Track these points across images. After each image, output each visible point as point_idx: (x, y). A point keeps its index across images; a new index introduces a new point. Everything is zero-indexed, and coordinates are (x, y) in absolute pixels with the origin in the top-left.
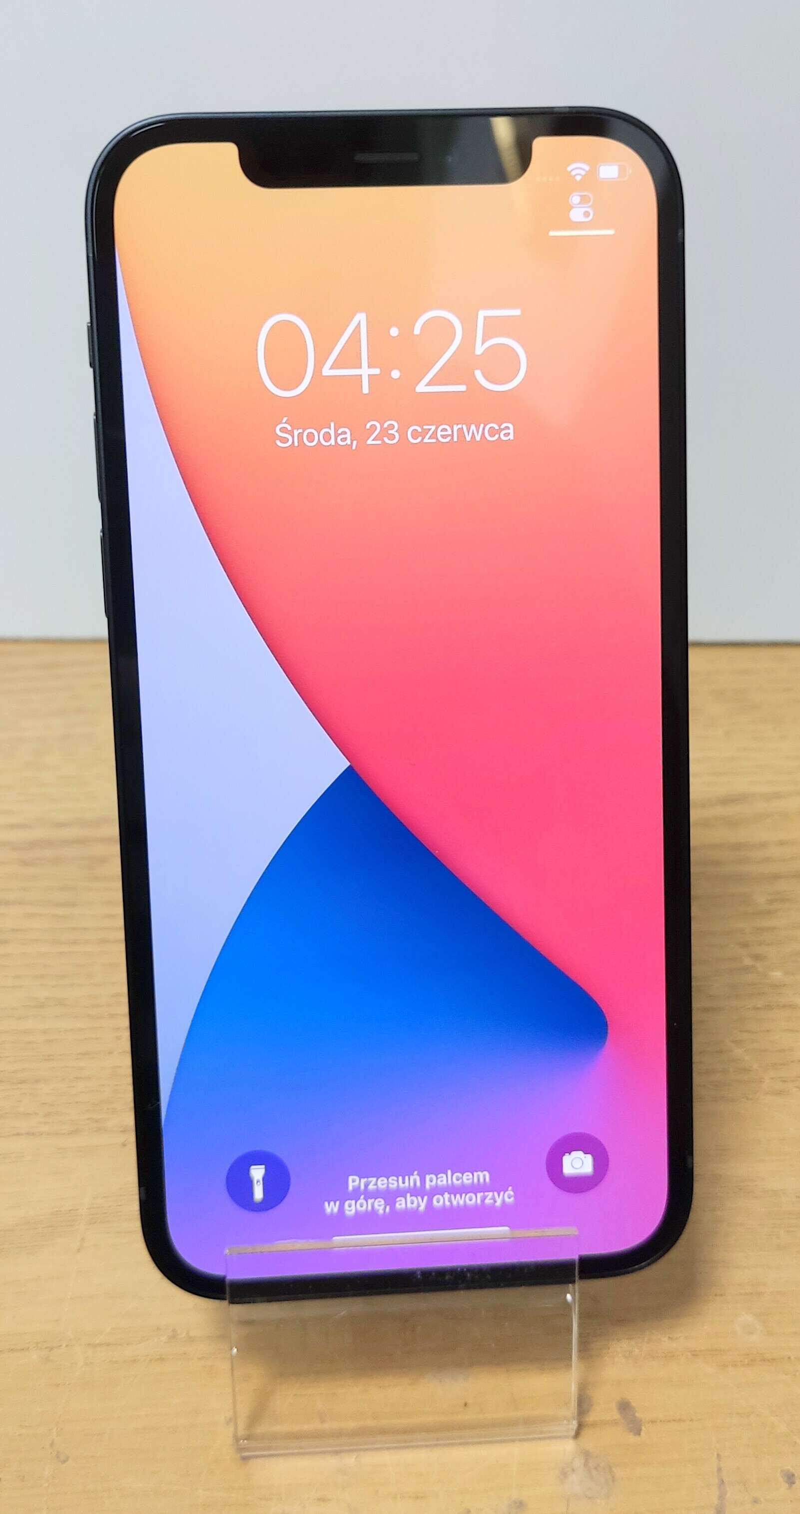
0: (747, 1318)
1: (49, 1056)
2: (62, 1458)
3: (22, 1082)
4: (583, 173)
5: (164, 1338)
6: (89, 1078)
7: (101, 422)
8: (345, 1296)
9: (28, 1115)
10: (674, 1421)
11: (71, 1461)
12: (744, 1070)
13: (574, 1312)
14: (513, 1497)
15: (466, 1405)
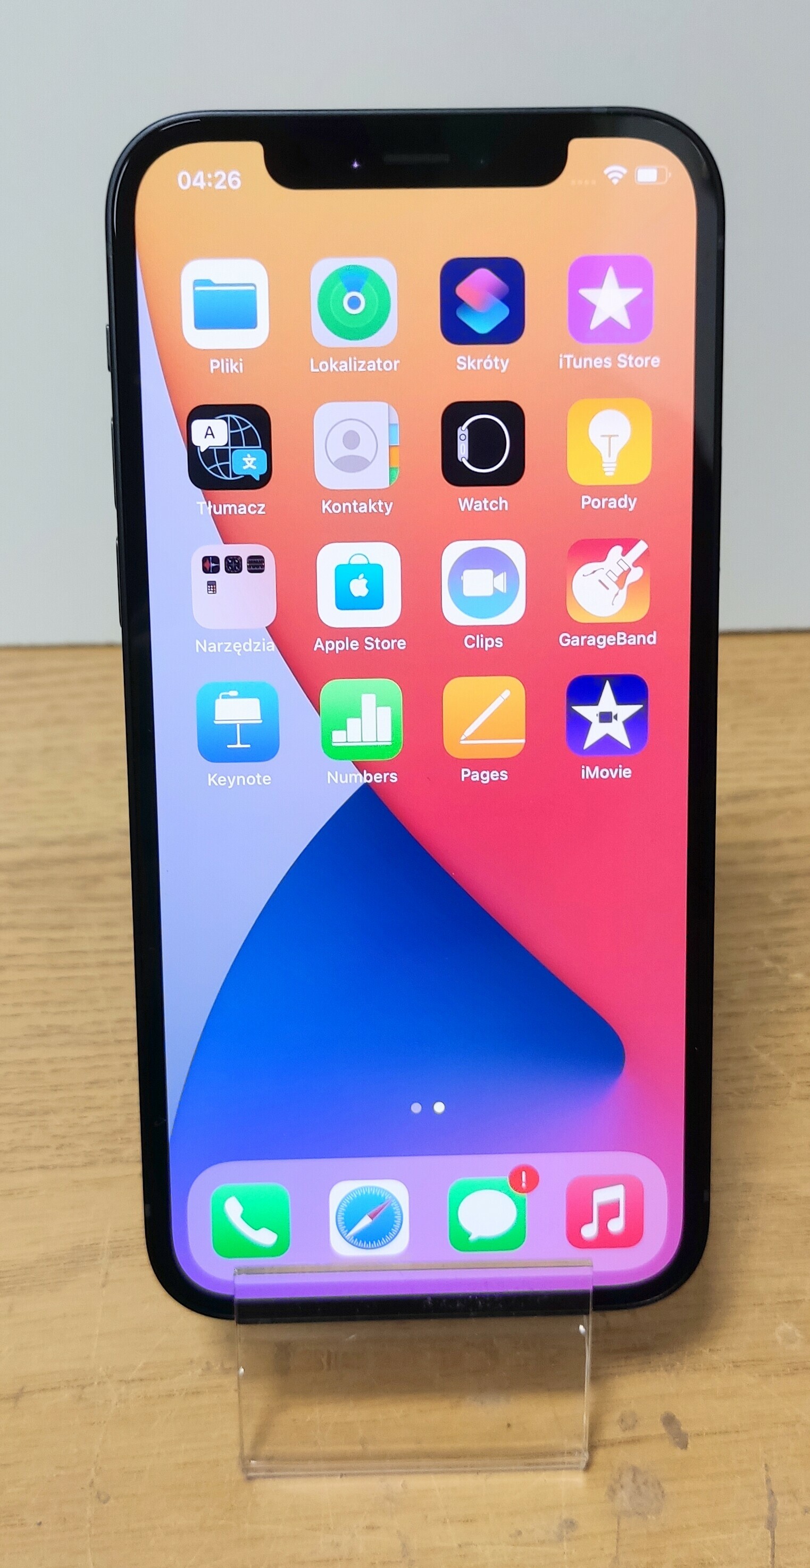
0: (787, 1327)
1: (56, 1086)
2: (103, 1497)
3: (31, 1114)
4: (620, 176)
5: (199, 1371)
6: (99, 1108)
7: (118, 428)
8: (354, 1320)
9: (38, 1148)
10: (720, 1433)
11: (112, 1501)
12: (771, 1076)
13: (586, 1344)
14: (564, 1517)
15: (509, 1425)
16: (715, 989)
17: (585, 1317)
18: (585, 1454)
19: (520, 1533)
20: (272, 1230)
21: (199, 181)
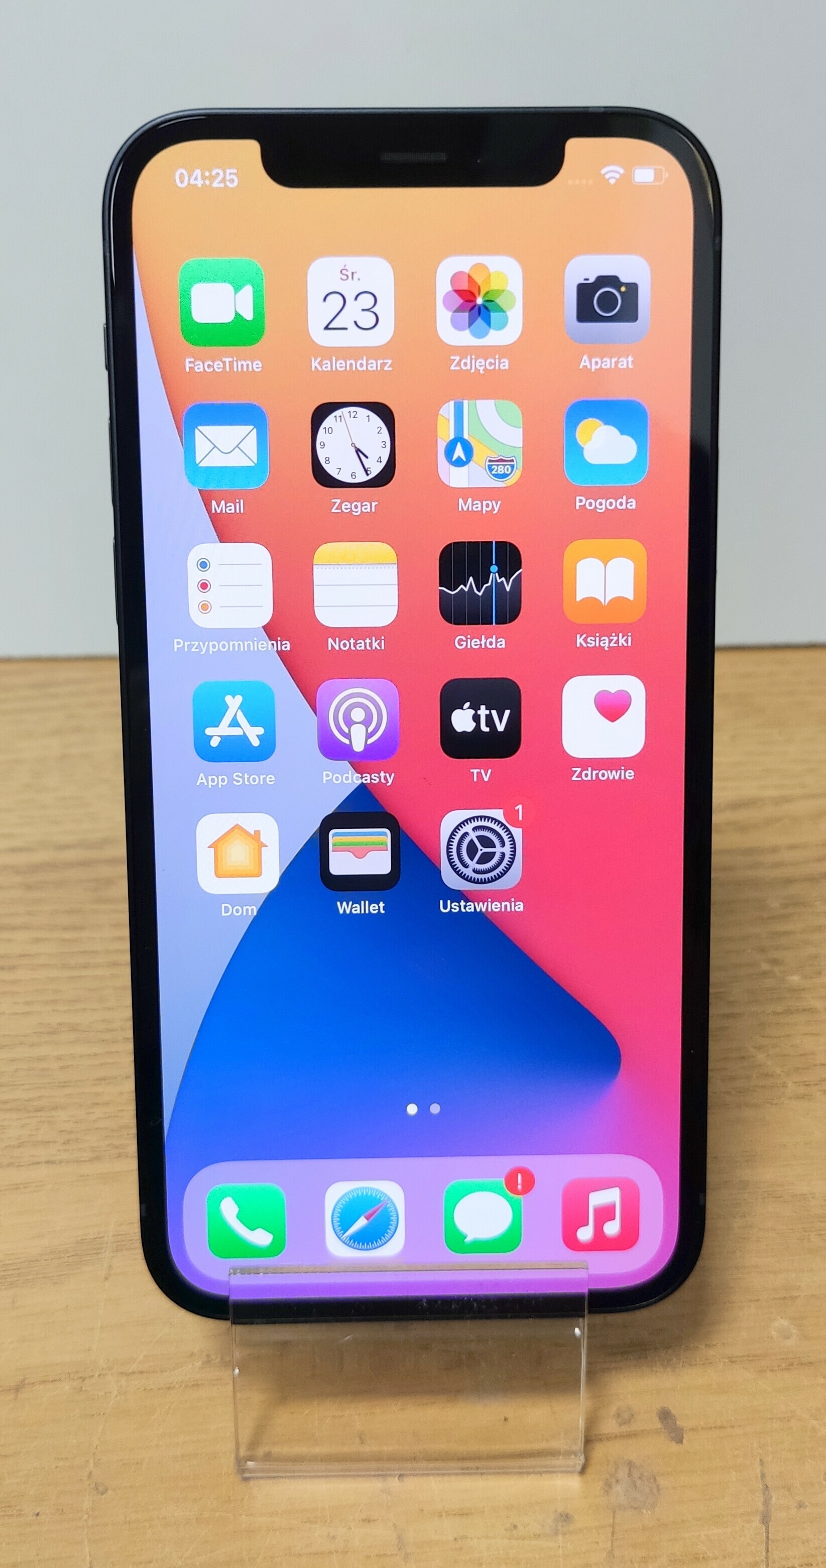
0: (782, 1323)
1: (65, 1082)
2: (101, 1489)
3: (39, 1110)
4: (618, 176)
5: (199, 1364)
6: (106, 1104)
7: (115, 426)
8: (350, 1321)
9: (46, 1143)
10: (715, 1427)
11: (110, 1492)
12: (767, 1075)
13: (582, 1347)
14: (559, 1511)
15: (506, 1419)
16: (711, 991)
17: (581, 1319)
18: (581, 1458)
19: (515, 1527)
20: (267, 1231)
21: (196, 179)
